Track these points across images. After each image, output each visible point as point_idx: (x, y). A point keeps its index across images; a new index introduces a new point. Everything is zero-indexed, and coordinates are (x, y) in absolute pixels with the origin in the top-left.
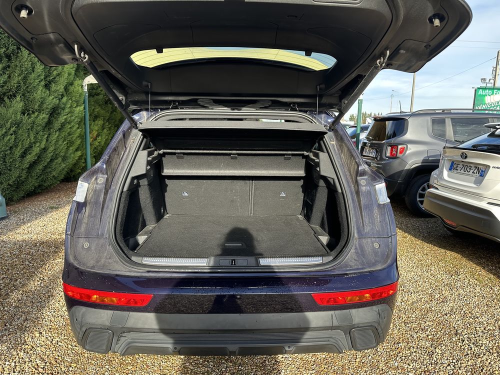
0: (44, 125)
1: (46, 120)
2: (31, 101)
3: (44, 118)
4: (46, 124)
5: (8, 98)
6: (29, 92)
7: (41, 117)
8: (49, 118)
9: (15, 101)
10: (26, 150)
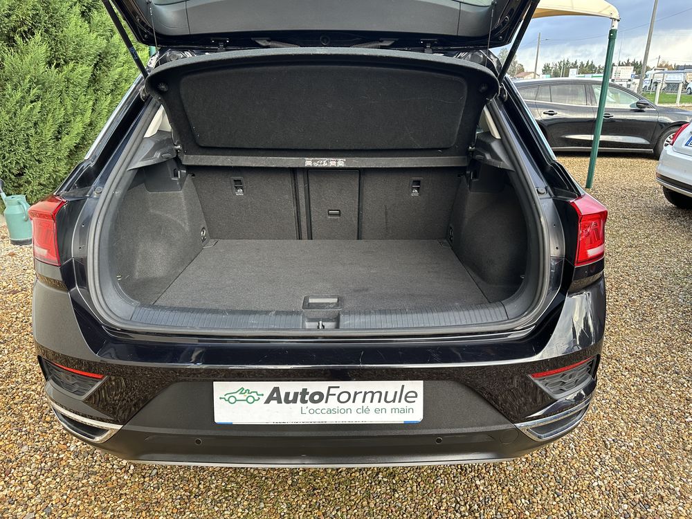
0: (85, 83)
1: (89, 75)
2: (60, 42)
3: (85, 72)
4: (89, 81)
5: (22, 36)
6: (55, 26)
7: (80, 69)
8: (93, 72)
9: (32, 43)
10: (60, 126)
